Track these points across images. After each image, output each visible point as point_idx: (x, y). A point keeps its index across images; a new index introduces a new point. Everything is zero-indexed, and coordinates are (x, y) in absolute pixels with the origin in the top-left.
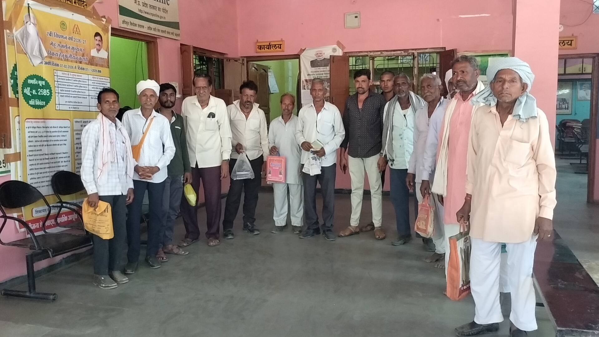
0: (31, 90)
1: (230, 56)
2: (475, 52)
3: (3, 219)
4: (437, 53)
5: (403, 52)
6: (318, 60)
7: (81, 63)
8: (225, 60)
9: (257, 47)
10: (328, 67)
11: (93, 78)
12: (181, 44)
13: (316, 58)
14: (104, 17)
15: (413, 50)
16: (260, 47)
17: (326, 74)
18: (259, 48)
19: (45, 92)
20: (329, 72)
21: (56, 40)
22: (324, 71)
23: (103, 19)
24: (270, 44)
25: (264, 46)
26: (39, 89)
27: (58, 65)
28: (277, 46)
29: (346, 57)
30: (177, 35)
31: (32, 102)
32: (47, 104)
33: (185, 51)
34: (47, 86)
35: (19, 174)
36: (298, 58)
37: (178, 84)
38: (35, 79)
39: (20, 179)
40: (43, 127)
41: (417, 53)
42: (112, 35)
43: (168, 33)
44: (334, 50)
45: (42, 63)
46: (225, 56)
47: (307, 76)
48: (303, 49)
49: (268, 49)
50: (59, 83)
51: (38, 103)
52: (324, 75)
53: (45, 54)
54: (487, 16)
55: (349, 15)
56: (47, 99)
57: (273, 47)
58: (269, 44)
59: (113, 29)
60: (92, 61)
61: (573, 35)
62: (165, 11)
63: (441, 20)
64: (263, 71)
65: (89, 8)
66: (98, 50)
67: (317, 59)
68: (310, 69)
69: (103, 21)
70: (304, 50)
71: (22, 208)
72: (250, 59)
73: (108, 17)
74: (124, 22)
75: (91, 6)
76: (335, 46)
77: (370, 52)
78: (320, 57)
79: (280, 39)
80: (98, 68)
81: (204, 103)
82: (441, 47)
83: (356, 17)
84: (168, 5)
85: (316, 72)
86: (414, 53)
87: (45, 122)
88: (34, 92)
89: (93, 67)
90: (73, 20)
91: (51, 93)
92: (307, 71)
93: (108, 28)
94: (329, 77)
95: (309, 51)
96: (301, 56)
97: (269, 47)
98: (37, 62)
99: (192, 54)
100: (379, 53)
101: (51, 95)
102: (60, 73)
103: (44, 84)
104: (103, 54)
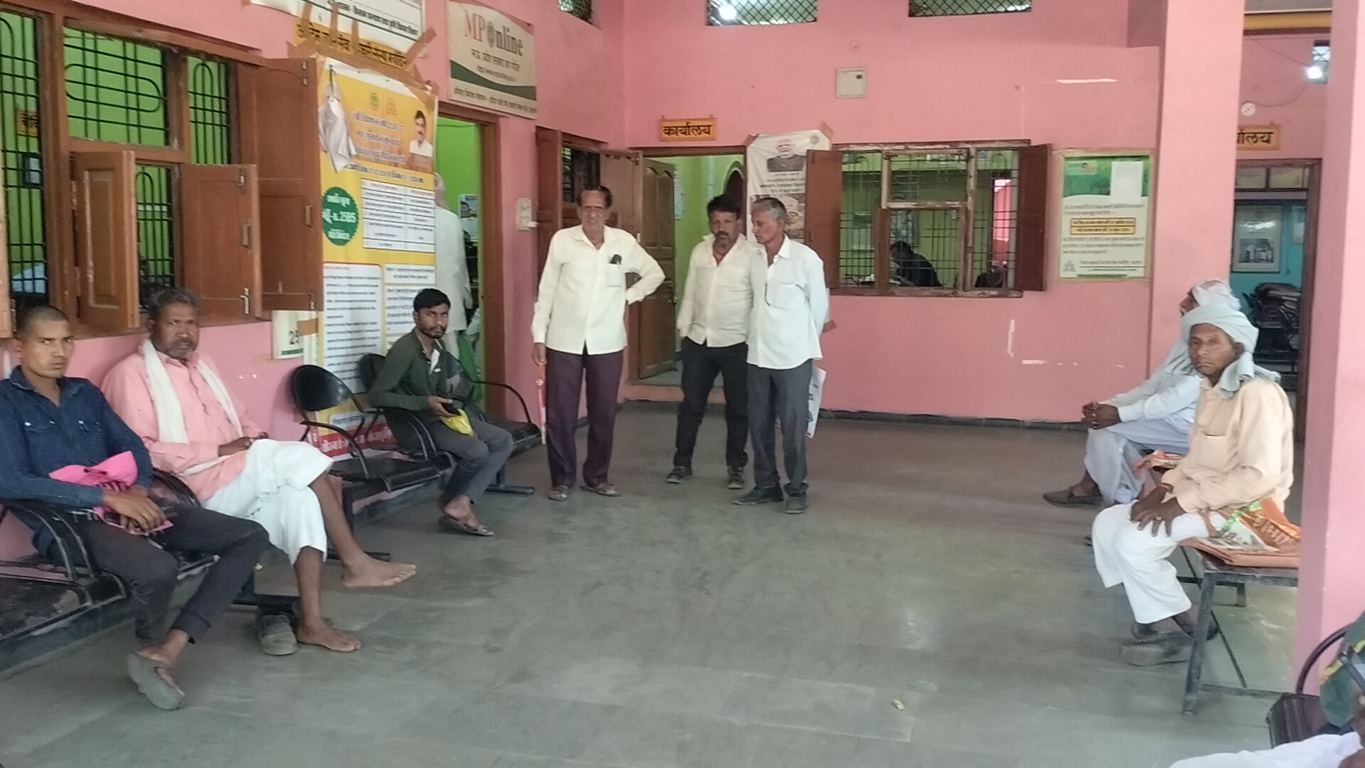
0: (332, 214)
1: (613, 145)
2: (1087, 150)
3: (305, 426)
4: (1013, 149)
5: (948, 146)
6: (783, 157)
7: (396, 165)
8: (602, 157)
9: (664, 129)
10: (800, 172)
11: (413, 191)
12: (537, 127)
13: (779, 155)
14: (428, 83)
15: (967, 142)
16: (669, 131)
17: (798, 185)
18: (667, 132)
19: (349, 217)
20: (804, 182)
21: (363, 126)
22: (793, 180)
23: (428, 87)
24: (689, 125)
25: (676, 127)
26: (341, 213)
27: (365, 170)
28: (702, 128)
29: (836, 154)
30: (533, 110)
31: (332, 234)
32: (351, 237)
33: (544, 140)
34: (352, 208)
35: (314, 356)
36: (741, 153)
37: (530, 202)
38: (336, 194)
39: (314, 364)
40: (347, 278)
41: (976, 148)
42: (440, 114)
43: (520, 107)
44: (815, 139)
45: (346, 167)
46: (603, 147)
47: (759, 188)
48: (753, 135)
49: (684, 135)
50: (368, 201)
51: (341, 235)
52: (794, 188)
53: (354, 152)
54: (1112, 83)
55: (846, 72)
56: (351, 228)
57: (695, 131)
58: (685, 125)
59: (441, 103)
60: (412, 163)
61: (1272, 124)
62: (516, 66)
63: (1023, 87)
64: (665, 175)
65: (409, 69)
66: (420, 143)
67: (779, 157)
68: (768, 176)
69: (427, 90)
70: (755, 138)
71: (317, 413)
72: (649, 152)
73: (435, 83)
74: (458, 91)
75: (412, 65)
76: (816, 132)
77: (885, 144)
78: (787, 153)
79: (707, 116)
80: (419, 175)
81: (597, 240)
82: (1022, 138)
83: (859, 77)
84: (521, 54)
85: (777, 180)
86: (968, 149)
87: (347, 268)
88: (335, 217)
89: (412, 173)
90: (387, 91)
91: (357, 218)
92: (760, 178)
93: (433, 103)
94: (803, 192)
95: (765, 140)
96: (749, 150)
97: (687, 129)
98: (341, 164)
99: (560, 147)
100: (902, 147)
101: (357, 223)
102: (368, 184)
103: (348, 203)
104: (427, 150)
